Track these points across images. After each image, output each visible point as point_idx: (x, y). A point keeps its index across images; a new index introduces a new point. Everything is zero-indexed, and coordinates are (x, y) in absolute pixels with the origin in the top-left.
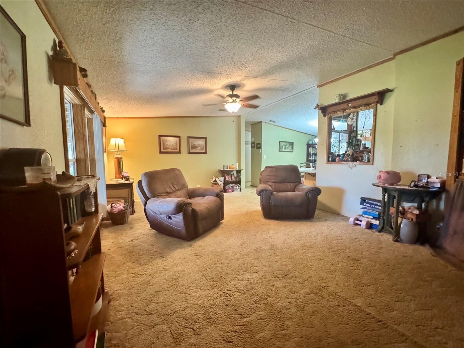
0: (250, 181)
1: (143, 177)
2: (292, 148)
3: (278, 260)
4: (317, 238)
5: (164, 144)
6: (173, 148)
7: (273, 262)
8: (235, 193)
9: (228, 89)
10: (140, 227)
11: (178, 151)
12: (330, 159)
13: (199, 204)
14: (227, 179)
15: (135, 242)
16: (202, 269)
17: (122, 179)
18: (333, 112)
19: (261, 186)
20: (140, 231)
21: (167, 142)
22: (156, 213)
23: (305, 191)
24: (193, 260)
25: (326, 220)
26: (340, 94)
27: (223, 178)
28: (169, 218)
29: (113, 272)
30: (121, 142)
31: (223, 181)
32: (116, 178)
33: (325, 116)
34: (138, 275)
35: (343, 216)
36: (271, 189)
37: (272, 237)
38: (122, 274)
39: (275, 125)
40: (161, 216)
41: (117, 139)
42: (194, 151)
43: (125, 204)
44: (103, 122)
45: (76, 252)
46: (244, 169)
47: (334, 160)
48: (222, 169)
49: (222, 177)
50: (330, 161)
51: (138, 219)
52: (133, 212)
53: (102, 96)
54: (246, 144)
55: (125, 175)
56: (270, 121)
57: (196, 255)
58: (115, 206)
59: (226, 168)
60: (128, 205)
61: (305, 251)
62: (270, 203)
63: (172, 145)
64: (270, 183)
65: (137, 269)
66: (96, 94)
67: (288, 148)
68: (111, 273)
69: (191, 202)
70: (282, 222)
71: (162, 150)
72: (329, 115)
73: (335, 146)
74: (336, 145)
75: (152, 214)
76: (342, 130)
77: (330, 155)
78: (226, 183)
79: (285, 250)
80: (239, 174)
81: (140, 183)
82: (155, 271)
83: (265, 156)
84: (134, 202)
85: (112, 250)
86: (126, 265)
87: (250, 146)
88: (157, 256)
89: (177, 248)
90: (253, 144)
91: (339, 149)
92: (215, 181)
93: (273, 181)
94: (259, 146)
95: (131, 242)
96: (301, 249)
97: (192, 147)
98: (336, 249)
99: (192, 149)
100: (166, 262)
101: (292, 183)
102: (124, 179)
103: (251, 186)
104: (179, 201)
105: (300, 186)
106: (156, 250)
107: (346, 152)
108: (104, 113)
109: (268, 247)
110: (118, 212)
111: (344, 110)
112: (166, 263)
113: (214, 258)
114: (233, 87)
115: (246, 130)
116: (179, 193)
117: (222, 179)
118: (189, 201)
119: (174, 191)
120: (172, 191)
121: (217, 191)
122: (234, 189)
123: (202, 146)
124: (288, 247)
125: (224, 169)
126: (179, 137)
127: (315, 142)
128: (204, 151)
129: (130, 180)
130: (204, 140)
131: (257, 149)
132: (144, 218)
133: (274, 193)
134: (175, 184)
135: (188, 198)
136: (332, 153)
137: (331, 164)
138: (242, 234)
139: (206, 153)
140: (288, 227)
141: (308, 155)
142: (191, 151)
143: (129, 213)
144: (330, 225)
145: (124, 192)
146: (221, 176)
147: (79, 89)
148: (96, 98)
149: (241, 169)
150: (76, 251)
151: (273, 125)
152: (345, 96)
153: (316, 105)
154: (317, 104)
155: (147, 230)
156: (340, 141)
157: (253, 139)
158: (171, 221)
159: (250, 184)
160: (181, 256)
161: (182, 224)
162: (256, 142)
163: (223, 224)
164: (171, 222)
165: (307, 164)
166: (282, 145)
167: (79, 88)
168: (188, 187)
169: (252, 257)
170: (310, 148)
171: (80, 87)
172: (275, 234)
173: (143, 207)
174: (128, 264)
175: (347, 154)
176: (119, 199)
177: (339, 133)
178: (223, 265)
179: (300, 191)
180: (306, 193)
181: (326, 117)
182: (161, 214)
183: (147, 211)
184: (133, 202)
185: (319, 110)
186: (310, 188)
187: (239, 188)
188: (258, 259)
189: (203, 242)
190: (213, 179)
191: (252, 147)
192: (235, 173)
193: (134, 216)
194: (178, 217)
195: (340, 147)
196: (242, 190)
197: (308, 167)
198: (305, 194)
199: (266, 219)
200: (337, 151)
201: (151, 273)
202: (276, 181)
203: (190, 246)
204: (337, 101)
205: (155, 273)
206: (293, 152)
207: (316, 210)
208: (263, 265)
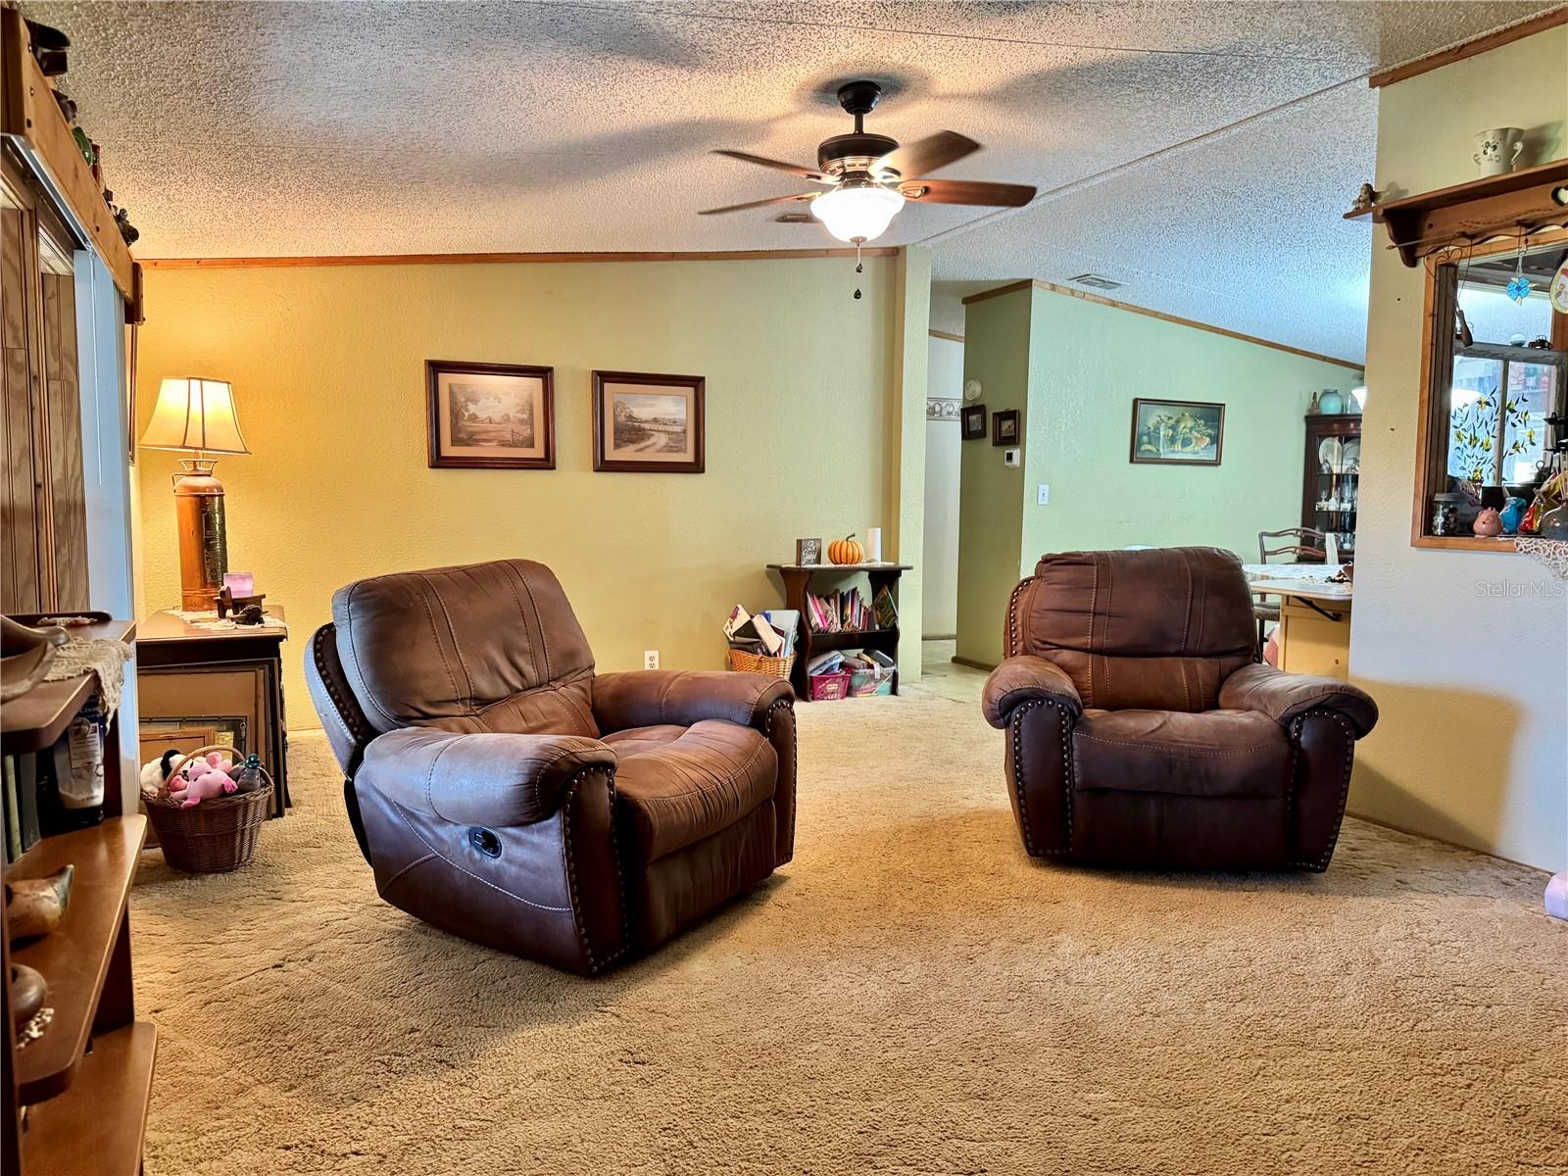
0: (954, 631)
1: (343, 609)
2: (1217, 440)
3: (1100, 1107)
4: (1339, 991)
5: (456, 415)
6: (508, 437)
7: (1071, 1119)
8: (859, 704)
9: (829, 103)
10: (322, 891)
11: (538, 452)
12: (1439, 520)
13: (656, 765)
14: (816, 620)
15: (297, 972)
16: (662, 1141)
17: (222, 616)
18: (1464, 235)
19: (1018, 672)
20: (319, 914)
21: (475, 401)
22: (411, 815)
23: (1277, 712)
24: (618, 1090)
25: (1402, 884)
26: (1505, 131)
27: (794, 615)
28: (485, 846)
29: (184, 1136)
30: (217, 401)
31: (792, 633)
32: (187, 606)
33: (1411, 260)
34: (318, 1158)
35: (1511, 864)
36: (1075, 694)
37: (1073, 975)
38: (234, 1144)
39: (1114, 304)
40: (440, 831)
41: (195, 384)
42: (628, 454)
43: (236, 760)
44: (129, 294)
45: (49, 1019)
46: (918, 567)
47: (1460, 528)
48: (790, 562)
49: (789, 607)
50: (1439, 531)
51: (307, 845)
52: (281, 804)
53: (124, 148)
54: (931, 412)
55: (239, 589)
56: (1080, 279)
57: (633, 1058)
58: (186, 767)
59: (813, 557)
60: (254, 764)
61: (1260, 1062)
62: (1061, 770)
63: (507, 419)
64: (1066, 656)
65: (313, 1126)
66: (96, 148)
67: (1186, 443)
68: (171, 1136)
69: (610, 757)
70: (1135, 887)
71: (449, 450)
72: (1440, 256)
73: (1473, 440)
74: (1481, 435)
75: (390, 822)
76: (1520, 345)
77: (1440, 497)
78: (809, 644)
79: (1145, 1052)
80: (886, 591)
81: (324, 643)
82: (405, 1139)
83: (1044, 488)
84: (285, 746)
85: (173, 1012)
86: (250, 1099)
87: (956, 427)
88: (418, 1056)
89: (526, 1019)
90: (973, 418)
91: (1501, 457)
92: (749, 629)
93: (1086, 641)
94: (1007, 425)
95: (273, 974)
96: (1240, 1050)
97: (618, 431)
98: (1448, 1058)
99: (617, 446)
100: (466, 1091)
101: (1204, 656)
102: (230, 613)
103: (955, 660)
104: (543, 748)
105: (1250, 678)
106: (413, 1022)
107: (1543, 475)
108: (134, 246)
109: (1046, 1034)
110: (203, 801)
111: (1532, 226)
112: (467, 1099)
113: (731, 1082)
114: (858, 95)
115: (932, 333)
116: (543, 703)
117: (788, 619)
118: (603, 749)
119: (518, 691)
120: (504, 690)
121: (754, 696)
122: (856, 681)
123: (678, 429)
124: (1159, 1039)
125: (799, 561)
126: (544, 373)
127: (1355, 402)
128: (688, 457)
129: (265, 618)
130: (690, 391)
131: (996, 443)
132: (338, 839)
133: (1092, 713)
134: (522, 652)
135: (595, 728)
136: (1454, 481)
137: (1442, 547)
138: (893, 953)
139: (696, 467)
140: (1172, 916)
141: (1316, 482)
142: (612, 455)
143: (262, 811)
144: (1425, 916)
145: (233, 688)
146: (782, 603)
147: (29, 145)
148: (96, 171)
149: (902, 563)
150: (48, 1014)
151: (1097, 300)
152: (1535, 143)
153: (1357, 193)
154: (1368, 186)
155: (358, 907)
156: (1505, 408)
157: (976, 388)
158: (497, 861)
159: (950, 649)
160: (548, 1062)
161: (557, 882)
162: (995, 406)
163: (786, 887)
164: (497, 868)
165: (1307, 541)
166: (1151, 422)
167: (28, 140)
168: (592, 667)
169: (950, 1085)
170: (1325, 442)
171: (32, 132)
172: (1089, 959)
173: (342, 778)
174: (261, 1091)
175: (1545, 493)
176: (207, 728)
177: (1499, 363)
178: (779, 1124)
179: (1249, 709)
180: (1285, 723)
181: (1422, 262)
182: (442, 821)
183: (361, 800)
184: (277, 744)
185: (1376, 220)
186: (1309, 690)
187: (883, 676)
188: (983, 1097)
189: (668, 990)
190: (734, 617)
191: (967, 435)
192: (863, 586)
193: (287, 821)
194: (536, 838)
195: (1508, 446)
196: (900, 687)
197: (1310, 554)
198: (1275, 727)
199: (1039, 866)
200: (1486, 468)
201: (383, 1151)
202: (1106, 641)
203: (598, 1005)
204: (1487, 168)
205: (407, 1148)
206: (1217, 463)
207: (1346, 820)
208: (1013, 1134)
